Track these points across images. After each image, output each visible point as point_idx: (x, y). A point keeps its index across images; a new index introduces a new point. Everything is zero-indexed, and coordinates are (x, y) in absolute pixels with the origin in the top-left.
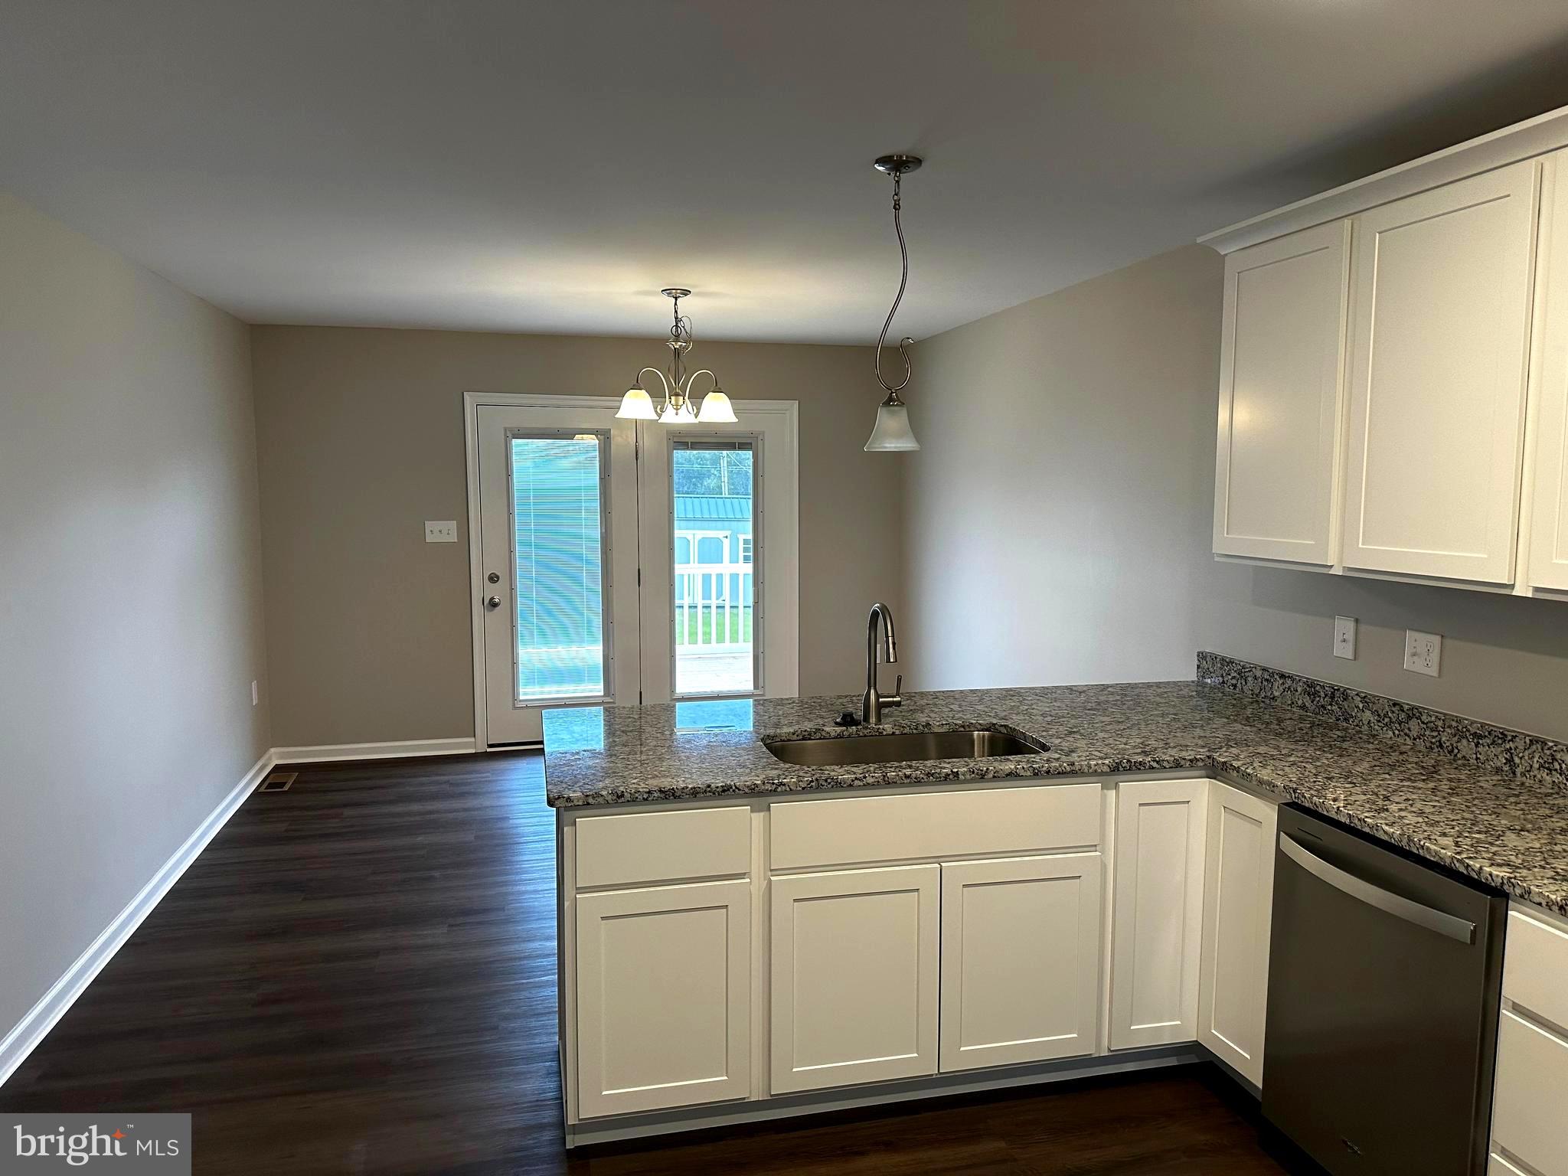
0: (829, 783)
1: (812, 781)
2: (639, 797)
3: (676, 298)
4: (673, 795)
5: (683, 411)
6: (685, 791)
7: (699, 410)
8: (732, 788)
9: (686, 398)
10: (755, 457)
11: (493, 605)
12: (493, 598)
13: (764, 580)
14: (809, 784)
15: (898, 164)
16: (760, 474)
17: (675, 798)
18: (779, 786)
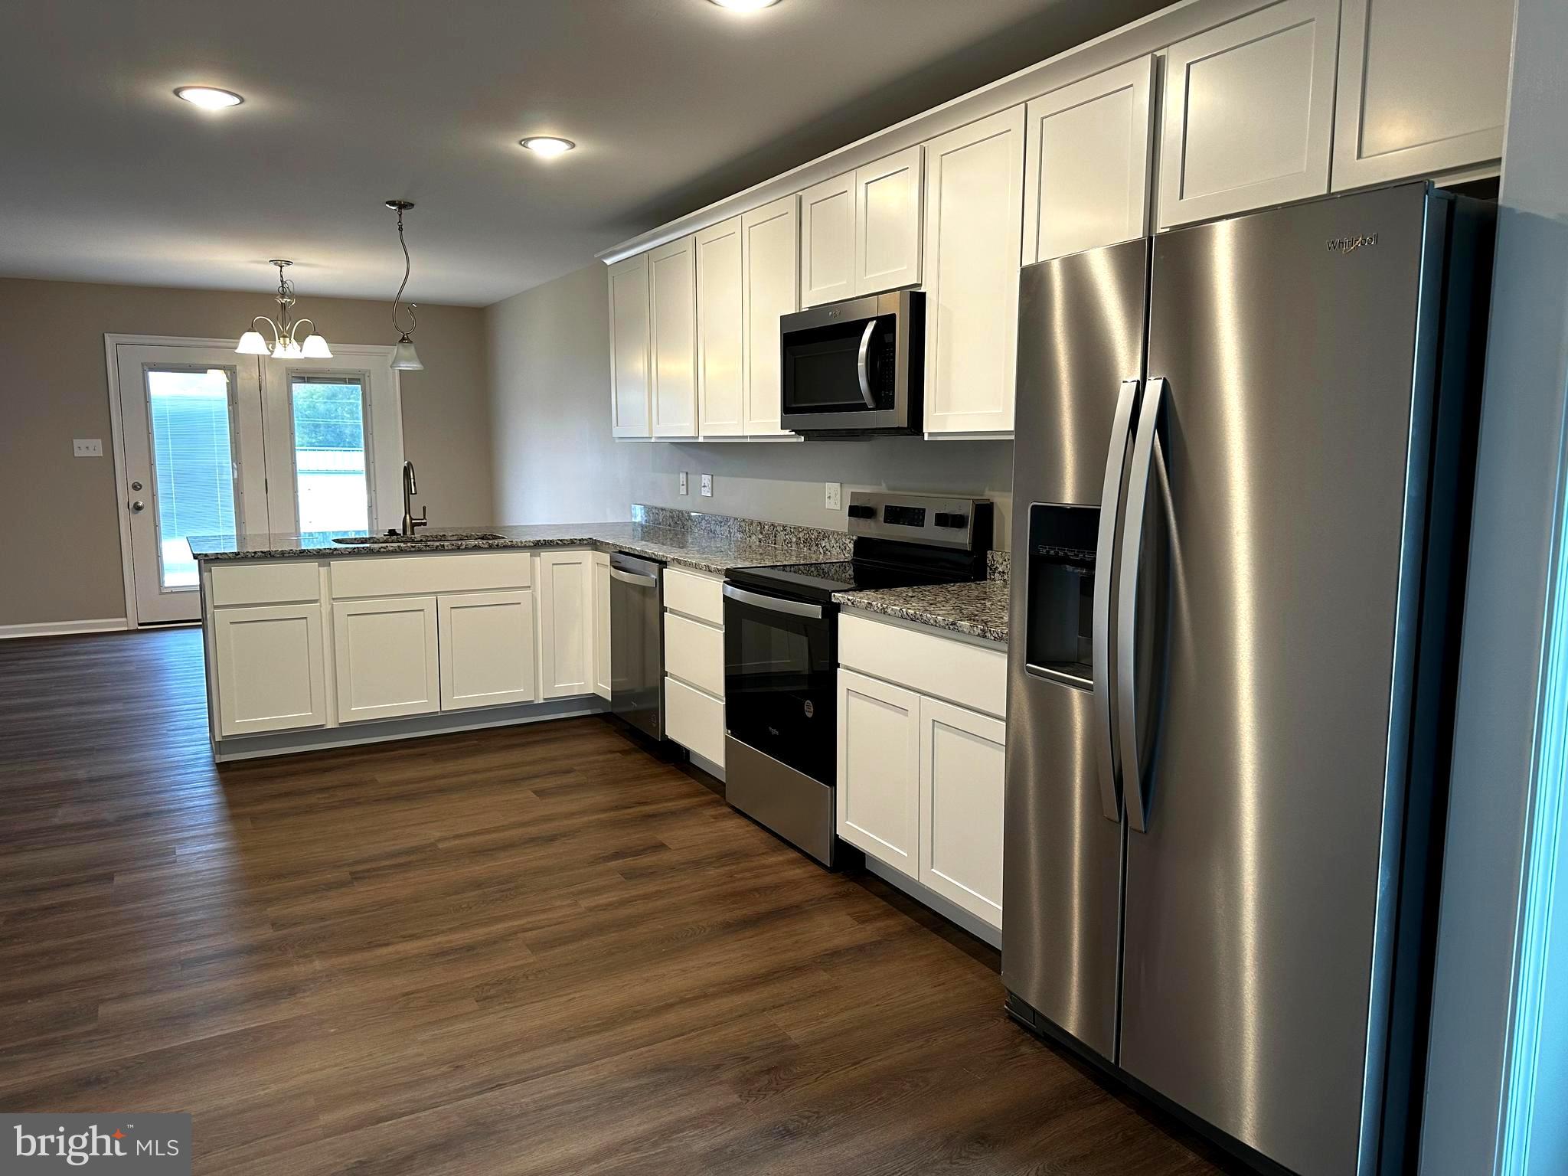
1: (354, 548)
3: (281, 267)
5: (289, 347)
7: (301, 346)
9: (292, 338)
10: (364, 390)
11: (138, 508)
12: (137, 503)
13: (375, 488)
14: (352, 550)
15: (402, 206)
16: (368, 403)
18: (334, 550)
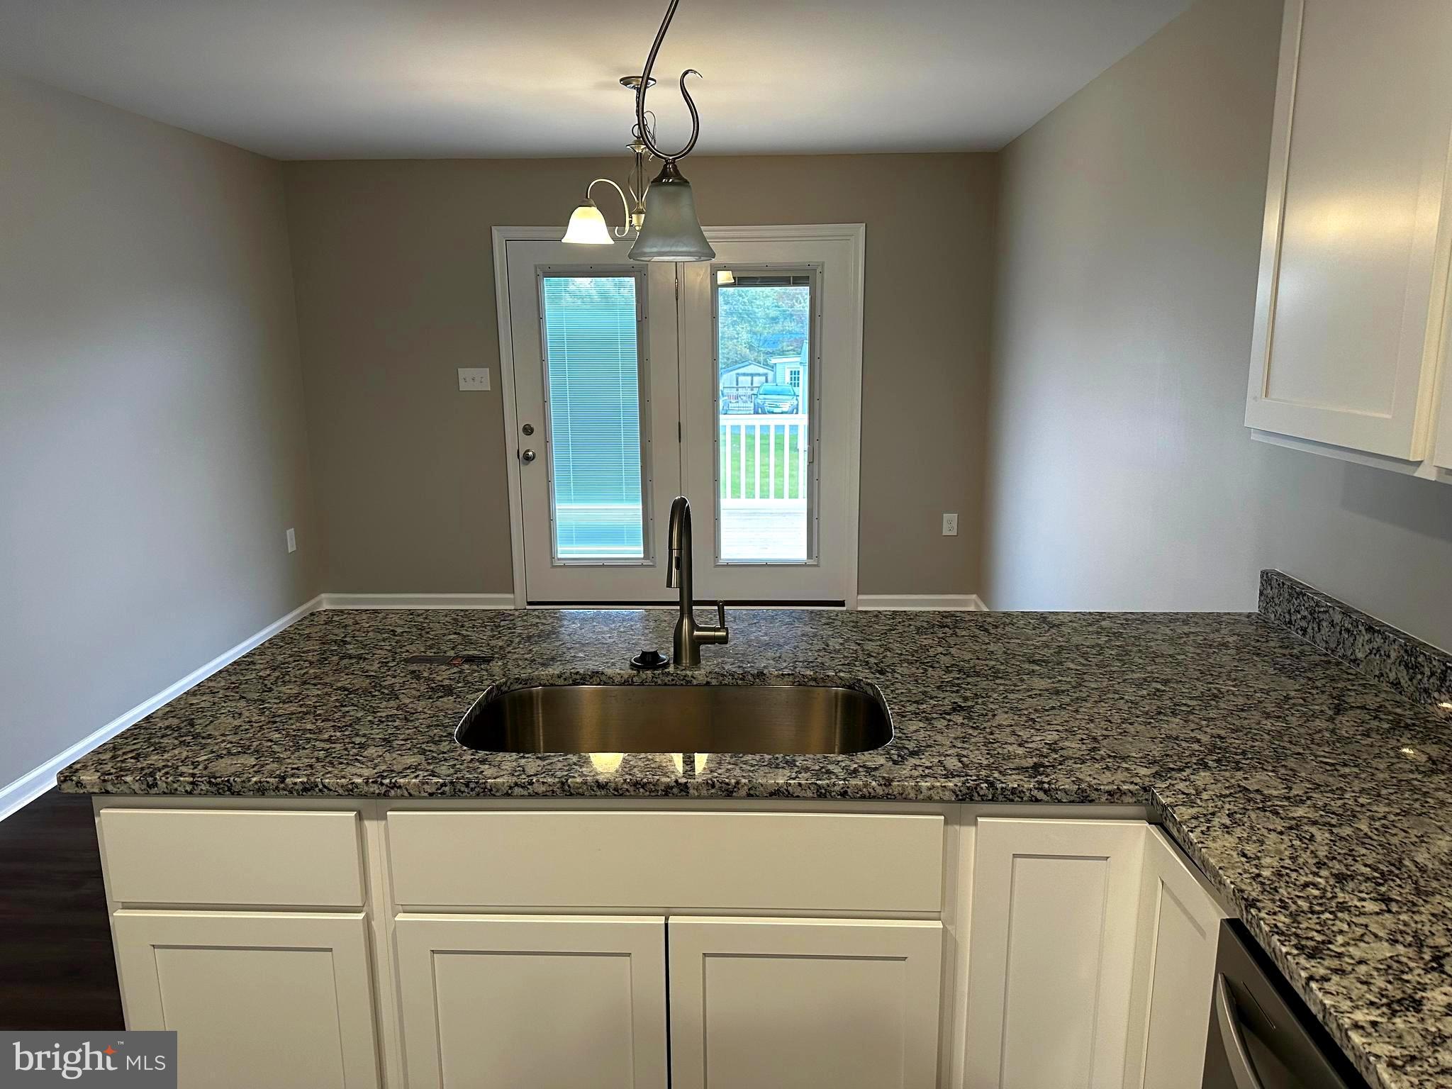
0: (472, 790)
1: (444, 785)
2: (179, 789)
3: (638, 90)
4: (229, 789)
6: (248, 785)
8: (317, 786)
10: (811, 294)
11: (528, 459)
12: (528, 451)
13: (819, 436)
14: (438, 789)
16: (818, 313)
17: (233, 794)
18: (392, 788)
